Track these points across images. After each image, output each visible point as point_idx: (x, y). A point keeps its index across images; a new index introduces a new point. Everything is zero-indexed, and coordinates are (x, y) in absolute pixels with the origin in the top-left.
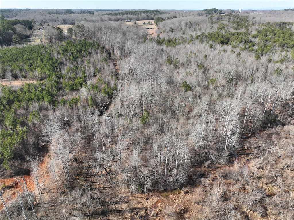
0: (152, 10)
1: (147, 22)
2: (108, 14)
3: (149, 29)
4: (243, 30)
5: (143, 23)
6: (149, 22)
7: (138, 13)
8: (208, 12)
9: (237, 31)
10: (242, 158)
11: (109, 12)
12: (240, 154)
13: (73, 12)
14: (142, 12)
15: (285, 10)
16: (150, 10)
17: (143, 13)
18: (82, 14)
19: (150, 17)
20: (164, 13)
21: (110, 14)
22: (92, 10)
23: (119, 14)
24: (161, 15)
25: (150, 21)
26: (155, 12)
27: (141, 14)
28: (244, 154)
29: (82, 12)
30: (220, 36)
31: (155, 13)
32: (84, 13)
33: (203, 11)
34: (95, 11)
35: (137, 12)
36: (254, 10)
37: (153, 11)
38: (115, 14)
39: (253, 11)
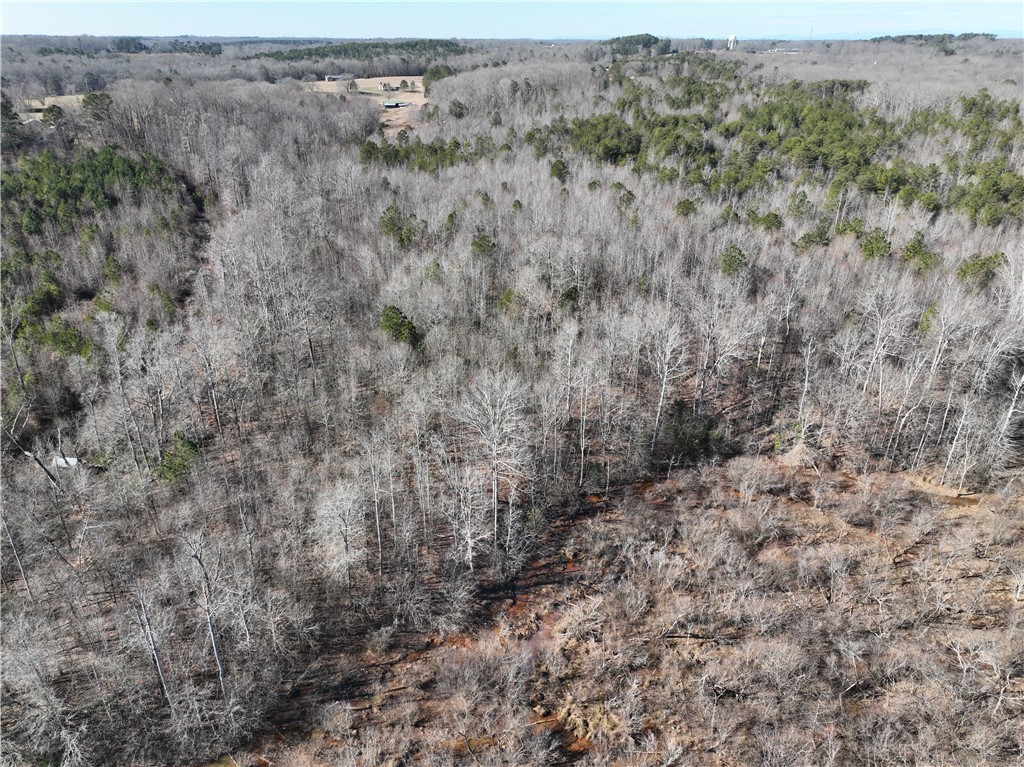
0: (431, 41)
1: (395, 81)
2: (266, 55)
3: (397, 106)
4: (700, 110)
5: (381, 87)
6: (404, 82)
7: (378, 50)
8: (624, 46)
9: (678, 113)
10: (538, 600)
11: (276, 45)
13: (146, 48)
14: (391, 46)
15: (875, 40)
16: (423, 42)
17: (396, 49)
18: (178, 54)
19: (413, 66)
20: (471, 51)
21: (278, 56)
22: (220, 41)
23: (310, 54)
24: (457, 57)
25: (409, 79)
26: (442, 46)
27: (386, 52)
29: (178, 46)
30: (611, 131)
31: (440, 49)
32: (183, 49)
33: (605, 43)
34: (227, 44)
35: (376, 46)
36: (780, 41)
37: (432, 45)
38: (296, 56)
39: (774, 44)
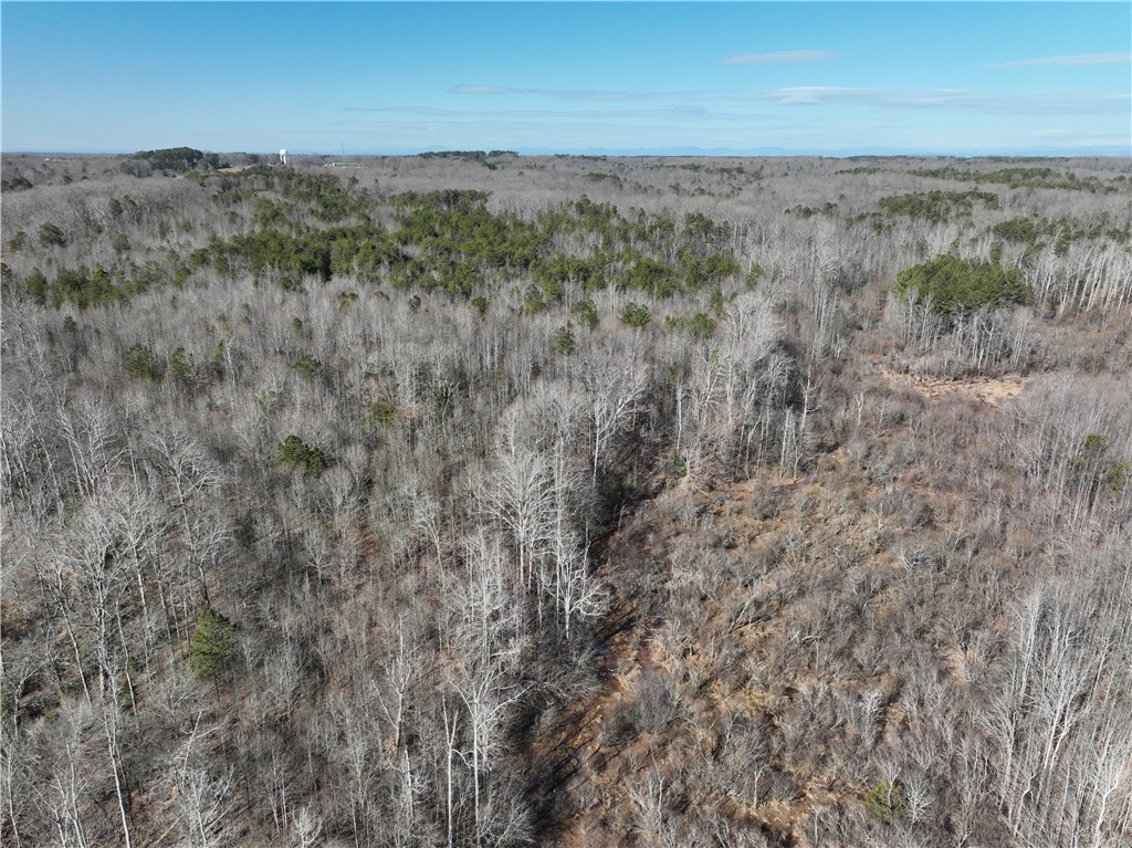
4: (354, 222)
8: (164, 160)
9: (334, 225)
10: (620, 647)
12: (607, 638)
28: (617, 632)
30: (290, 246)
